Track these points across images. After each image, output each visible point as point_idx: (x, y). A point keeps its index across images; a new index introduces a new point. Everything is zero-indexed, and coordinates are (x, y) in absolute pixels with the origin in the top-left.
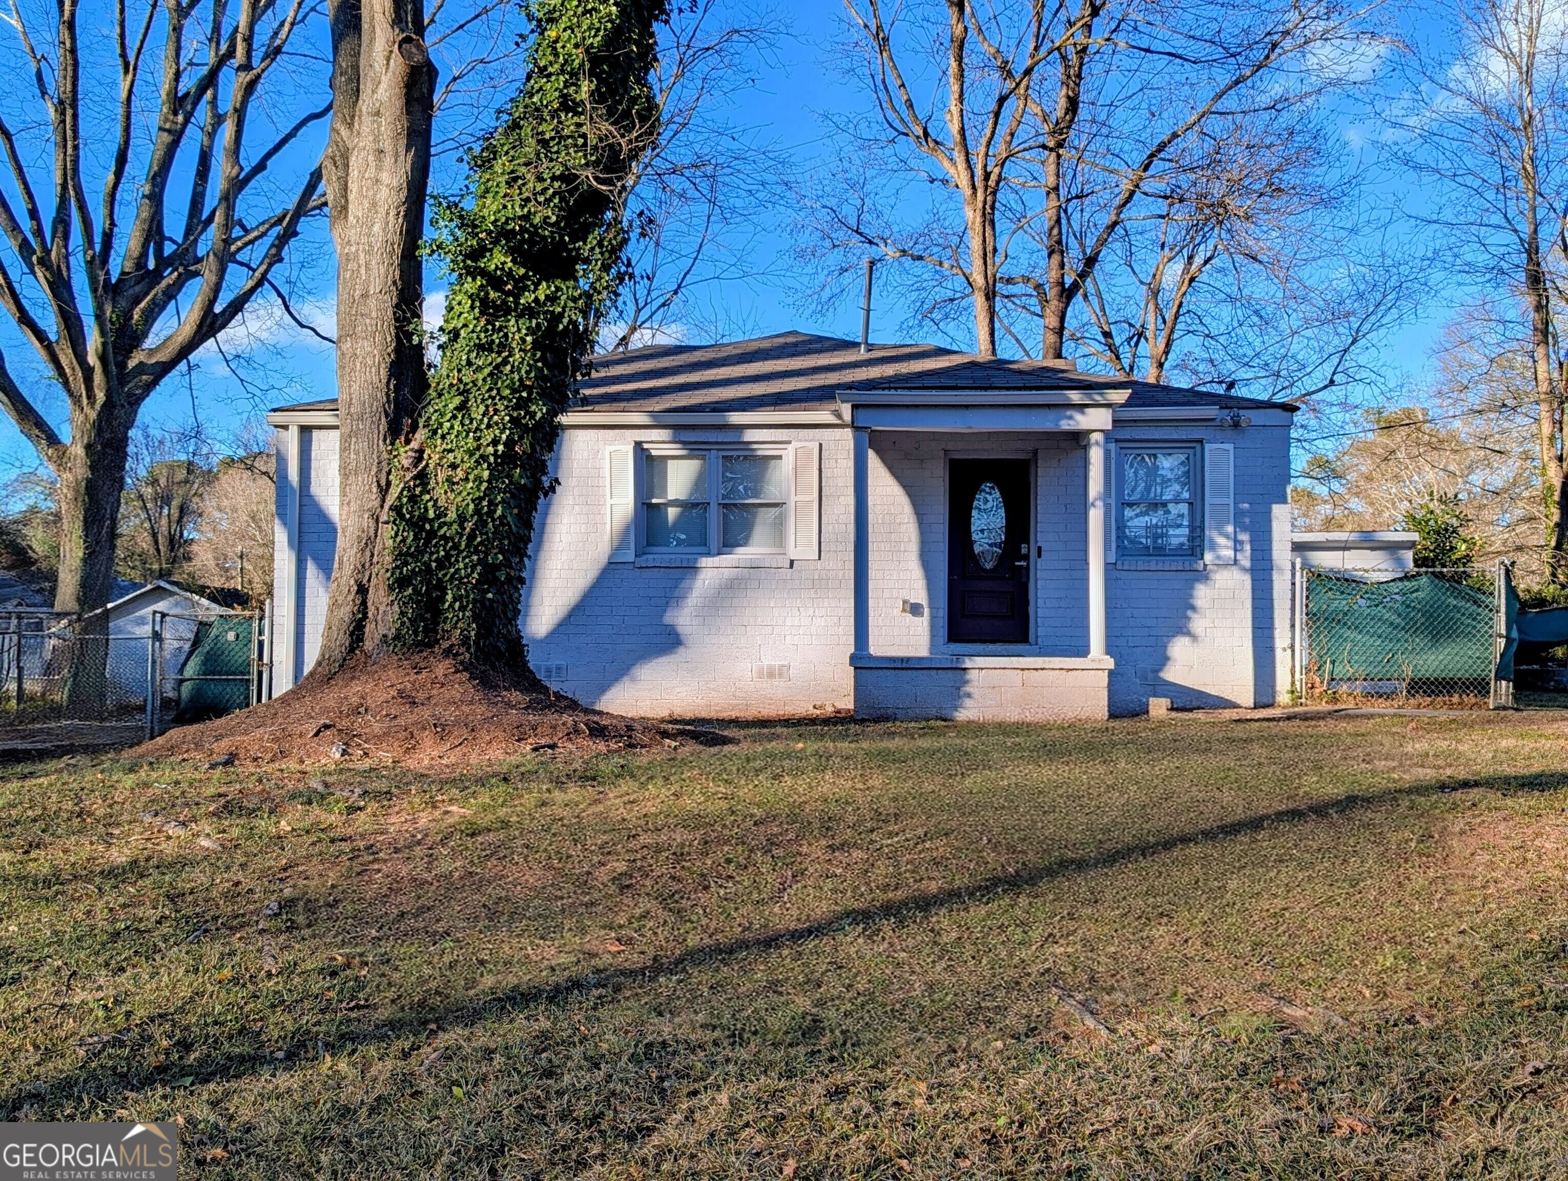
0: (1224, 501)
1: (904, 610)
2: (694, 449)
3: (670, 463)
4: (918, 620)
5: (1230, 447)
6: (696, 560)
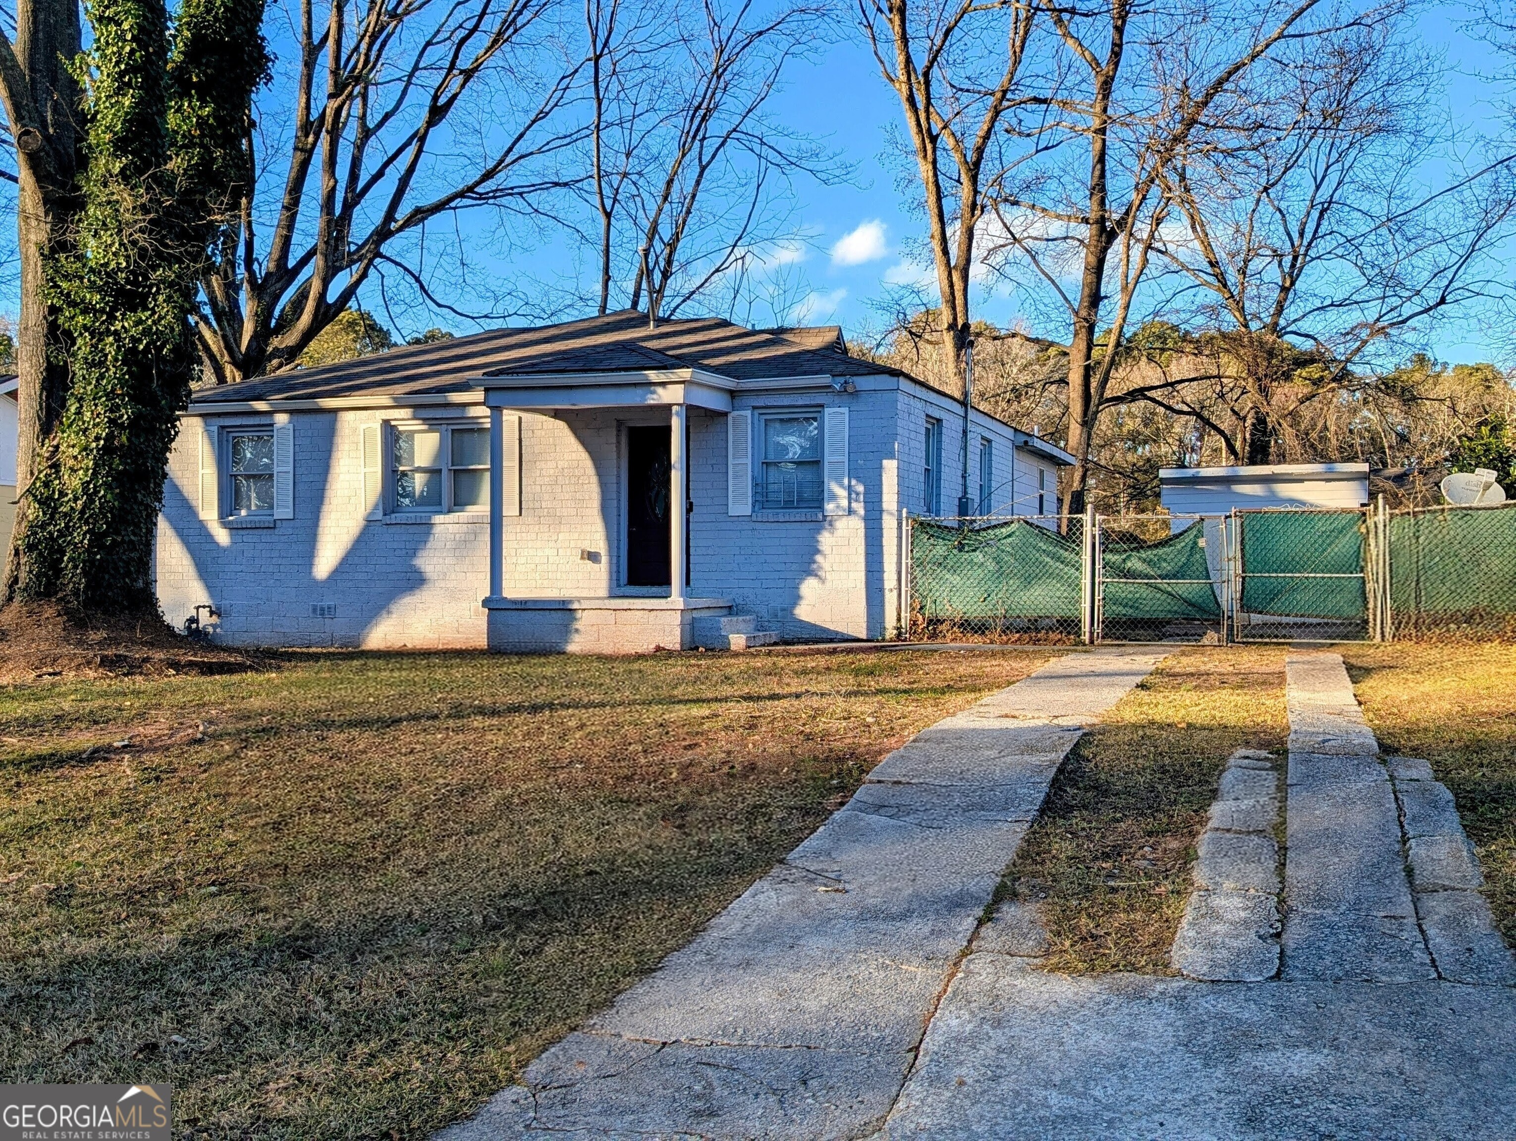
0: (840, 458)
1: (582, 558)
2: (433, 424)
3: (416, 435)
4: (596, 566)
5: (845, 410)
6: (430, 518)
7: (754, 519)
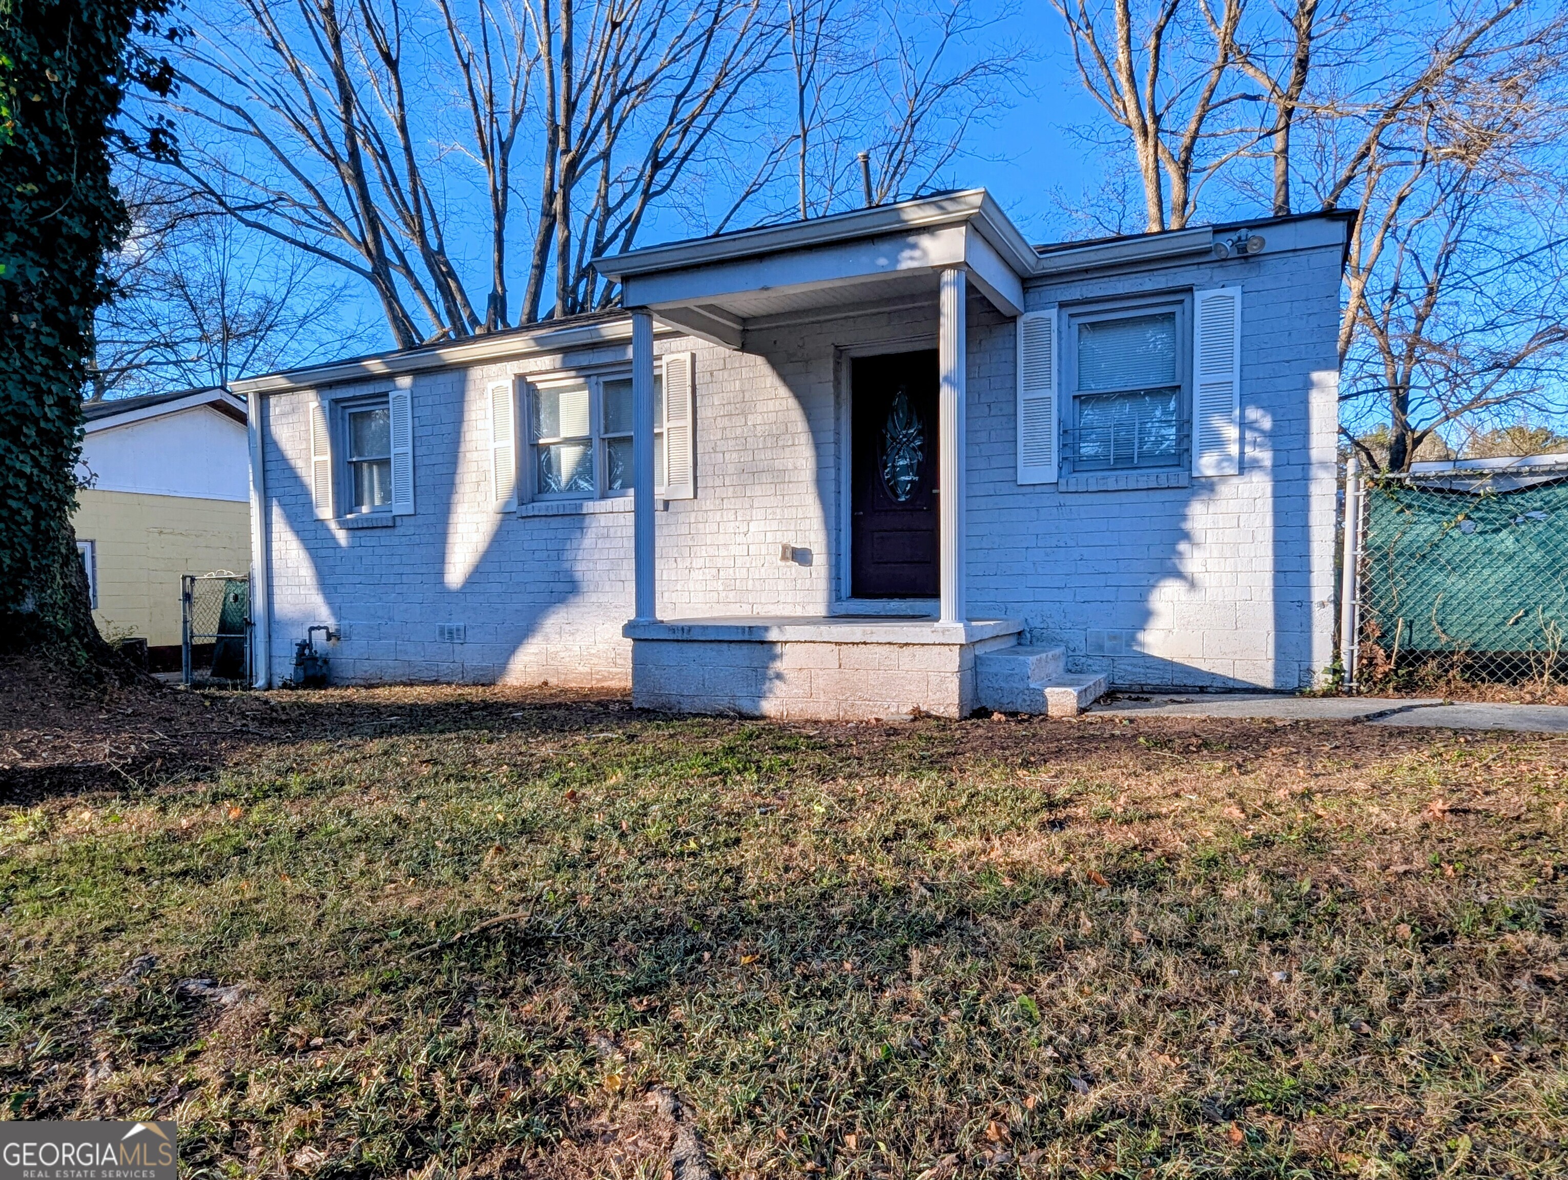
0: (1226, 377)
1: (784, 558)
2: (583, 375)
4: (805, 570)
5: (1235, 291)
6: (576, 507)
7: (1062, 488)
